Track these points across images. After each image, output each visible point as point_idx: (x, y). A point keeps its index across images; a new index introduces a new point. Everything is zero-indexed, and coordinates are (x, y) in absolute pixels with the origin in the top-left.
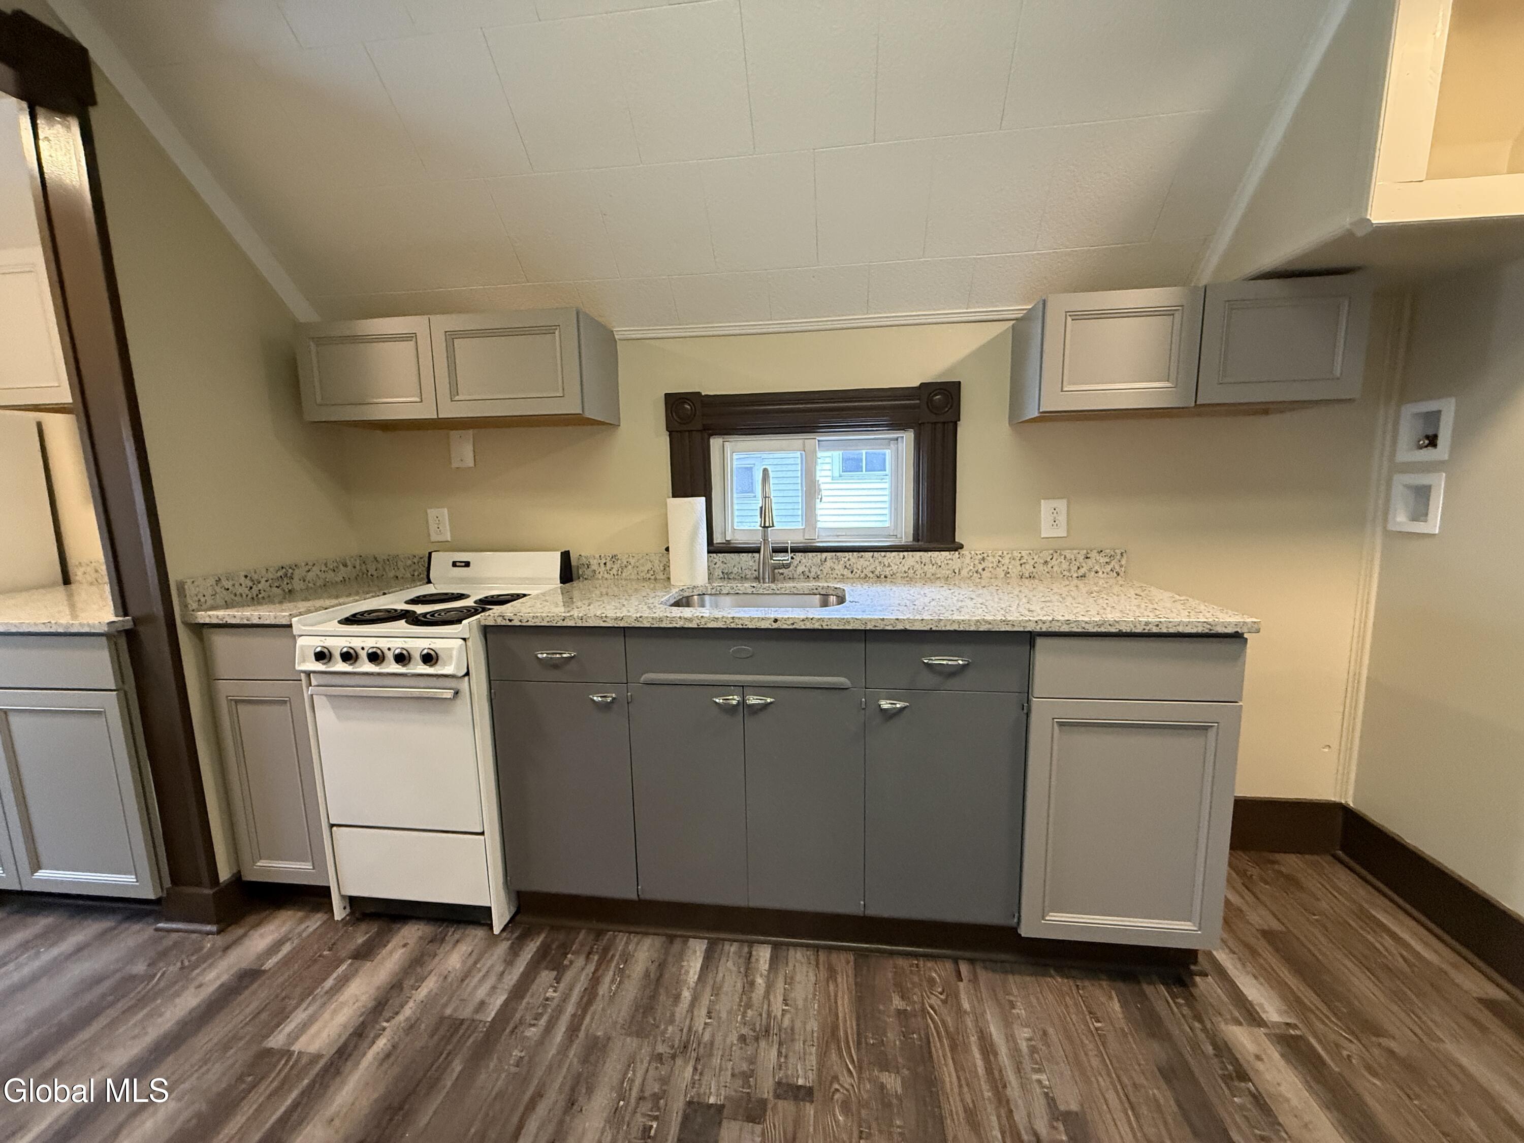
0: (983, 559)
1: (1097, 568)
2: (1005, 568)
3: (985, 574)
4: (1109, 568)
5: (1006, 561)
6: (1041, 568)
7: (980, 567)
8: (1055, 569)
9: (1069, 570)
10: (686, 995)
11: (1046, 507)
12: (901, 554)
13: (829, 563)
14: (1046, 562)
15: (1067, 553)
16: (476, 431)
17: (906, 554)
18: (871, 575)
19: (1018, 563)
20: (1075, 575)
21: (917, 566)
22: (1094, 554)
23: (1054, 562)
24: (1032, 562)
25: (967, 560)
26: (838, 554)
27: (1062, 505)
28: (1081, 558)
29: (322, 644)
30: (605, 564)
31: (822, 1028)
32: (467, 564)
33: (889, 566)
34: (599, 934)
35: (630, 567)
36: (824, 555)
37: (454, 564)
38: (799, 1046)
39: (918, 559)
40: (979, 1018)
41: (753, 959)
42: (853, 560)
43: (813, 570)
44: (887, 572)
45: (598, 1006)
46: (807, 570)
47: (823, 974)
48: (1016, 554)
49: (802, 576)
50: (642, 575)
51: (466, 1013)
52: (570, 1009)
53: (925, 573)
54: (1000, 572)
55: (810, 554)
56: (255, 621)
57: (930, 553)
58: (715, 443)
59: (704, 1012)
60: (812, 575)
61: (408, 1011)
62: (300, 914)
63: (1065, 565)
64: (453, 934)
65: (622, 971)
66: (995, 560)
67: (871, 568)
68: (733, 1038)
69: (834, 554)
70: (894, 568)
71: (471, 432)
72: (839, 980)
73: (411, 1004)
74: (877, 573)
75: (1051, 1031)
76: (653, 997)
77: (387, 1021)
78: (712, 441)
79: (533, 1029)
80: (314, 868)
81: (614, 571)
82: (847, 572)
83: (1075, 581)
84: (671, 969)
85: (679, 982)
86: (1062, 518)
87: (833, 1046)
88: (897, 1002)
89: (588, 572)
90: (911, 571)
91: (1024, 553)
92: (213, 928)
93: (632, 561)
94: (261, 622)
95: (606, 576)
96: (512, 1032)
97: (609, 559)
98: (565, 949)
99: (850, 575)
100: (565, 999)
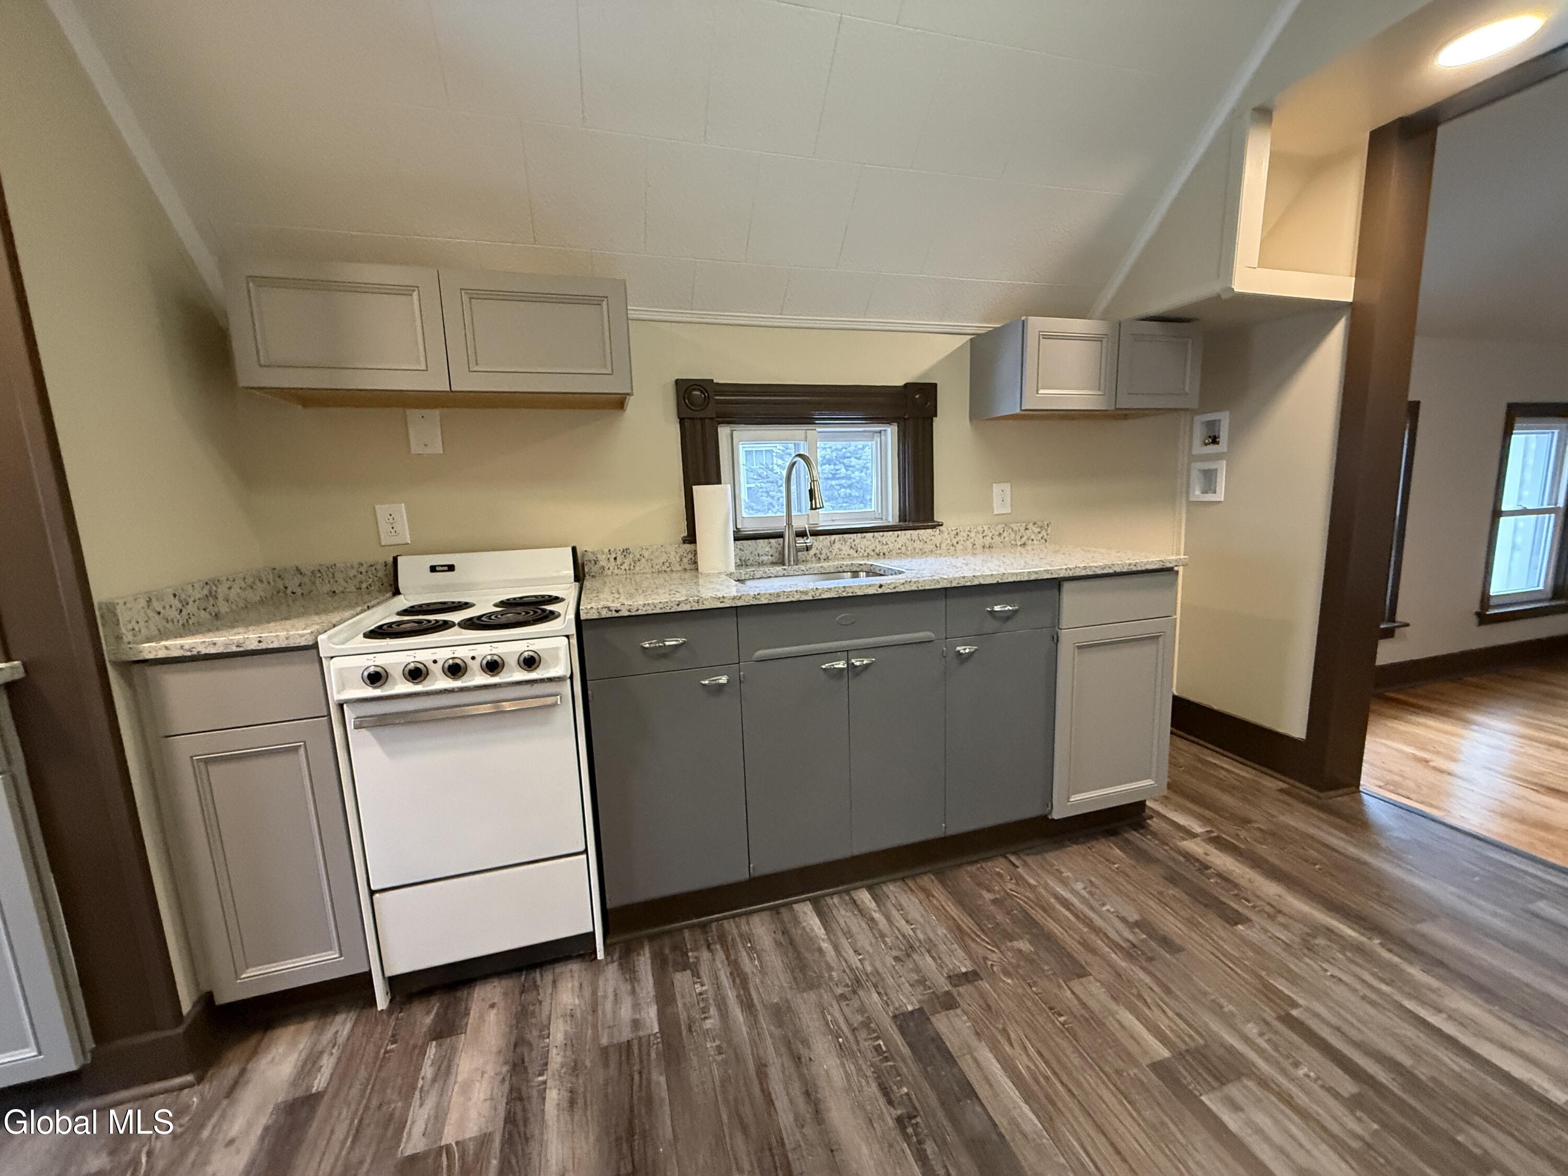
0: (957, 534)
1: (1033, 537)
2: (972, 540)
3: (959, 547)
4: (1040, 536)
5: (972, 535)
6: (996, 538)
7: (955, 541)
8: (1007, 539)
9: (1015, 540)
10: (825, 945)
11: (996, 488)
12: (896, 533)
13: (837, 545)
14: (1000, 534)
15: (1013, 526)
16: (446, 410)
17: (899, 532)
18: (872, 553)
19: (981, 536)
20: (1019, 543)
21: (908, 543)
22: (1030, 526)
23: (1005, 534)
24: (990, 535)
25: (946, 536)
26: (845, 536)
27: (1007, 487)
28: (1022, 529)
29: (371, 663)
30: (615, 559)
31: (950, 930)
32: (451, 568)
33: (887, 544)
34: (704, 927)
35: (643, 560)
36: (833, 537)
37: (433, 569)
38: (943, 947)
39: (909, 536)
40: (1046, 887)
41: (859, 902)
42: (857, 541)
43: (824, 551)
44: (885, 549)
45: (755, 981)
46: (818, 552)
47: (922, 896)
48: (980, 529)
49: (814, 558)
50: (657, 567)
51: (626, 1034)
52: (731, 994)
53: (914, 549)
54: (969, 544)
55: (821, 538)
56: (253, 645)
57: (918, 531)
58: (724, 432)
59: (851, 952)
60: (823, 557)
61: (556, 1059)
62: (310, 1025)
63: (1013, 535)
64: (544, 978)
65: (752, 948)
66: (965, 535)
67: (872, 547)
68: (890, 961)
69: (841, 536)
70: (891, 545)
71: (437, 412)
72: (935, 894)
73: (554, 1052)
74: (877, 551)
75: (1093, 879)
76: (799, 956)
77: (541, 1074)
78: (720, 429)
79: (708, 1021)
80: (341, 956)
81: (626, 566)
82: (852, 552)
83: (1019, 548)
84: (796, 933)
85: (811, 939)
86: (1008, 500)
87: (967, 939)
88: (988, 896)
89: (595, 569)
90: (904, 548)
91: (985, 528)
92: (189, 1078)
93: (646, 554)
94: (263, 646)
95: (616, 571)
96: (690, 1030)
97: (619, 553)
98: (680, 949)
99: (856, 555)
100: (718, 986)
